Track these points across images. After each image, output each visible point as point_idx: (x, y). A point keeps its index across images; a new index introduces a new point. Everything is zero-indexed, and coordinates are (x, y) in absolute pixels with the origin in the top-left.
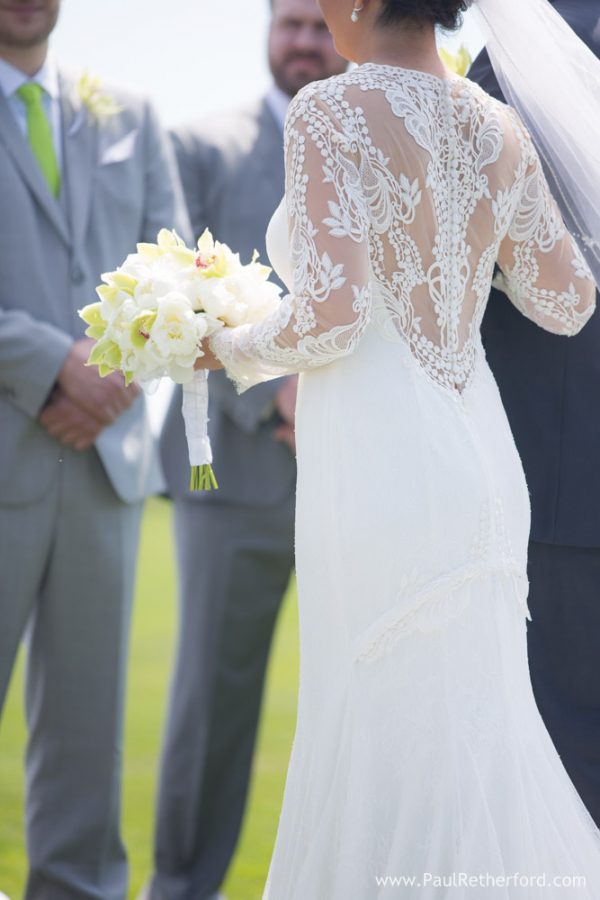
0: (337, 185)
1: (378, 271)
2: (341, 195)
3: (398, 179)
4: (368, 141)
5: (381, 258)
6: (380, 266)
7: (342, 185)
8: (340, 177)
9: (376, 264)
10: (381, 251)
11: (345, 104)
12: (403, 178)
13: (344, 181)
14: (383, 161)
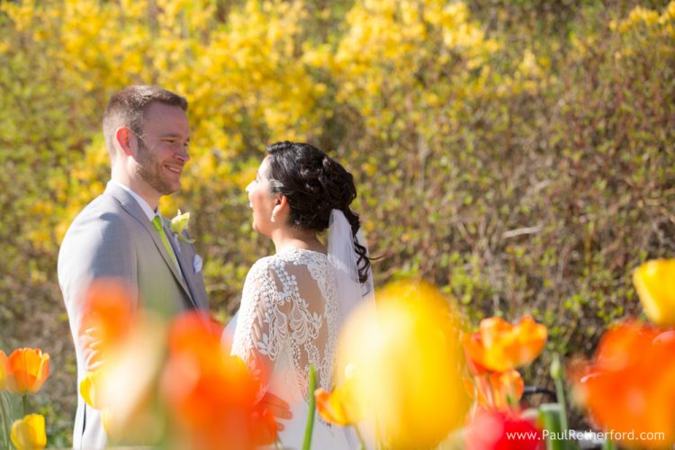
0: (271, 325)
1: (297, 364)
2: (271, 332)
3: (312, 315)
4: (298, 295)
5: (299, 358)
6: (298, 362)
7: (273, 326)
8: (274, 321)
9: (296, 361)
10: (299, 354)
11: (286, 273)
12: (315, 314)
13: (275, 324)
14: (306, 306)
